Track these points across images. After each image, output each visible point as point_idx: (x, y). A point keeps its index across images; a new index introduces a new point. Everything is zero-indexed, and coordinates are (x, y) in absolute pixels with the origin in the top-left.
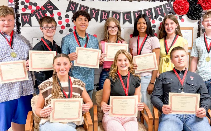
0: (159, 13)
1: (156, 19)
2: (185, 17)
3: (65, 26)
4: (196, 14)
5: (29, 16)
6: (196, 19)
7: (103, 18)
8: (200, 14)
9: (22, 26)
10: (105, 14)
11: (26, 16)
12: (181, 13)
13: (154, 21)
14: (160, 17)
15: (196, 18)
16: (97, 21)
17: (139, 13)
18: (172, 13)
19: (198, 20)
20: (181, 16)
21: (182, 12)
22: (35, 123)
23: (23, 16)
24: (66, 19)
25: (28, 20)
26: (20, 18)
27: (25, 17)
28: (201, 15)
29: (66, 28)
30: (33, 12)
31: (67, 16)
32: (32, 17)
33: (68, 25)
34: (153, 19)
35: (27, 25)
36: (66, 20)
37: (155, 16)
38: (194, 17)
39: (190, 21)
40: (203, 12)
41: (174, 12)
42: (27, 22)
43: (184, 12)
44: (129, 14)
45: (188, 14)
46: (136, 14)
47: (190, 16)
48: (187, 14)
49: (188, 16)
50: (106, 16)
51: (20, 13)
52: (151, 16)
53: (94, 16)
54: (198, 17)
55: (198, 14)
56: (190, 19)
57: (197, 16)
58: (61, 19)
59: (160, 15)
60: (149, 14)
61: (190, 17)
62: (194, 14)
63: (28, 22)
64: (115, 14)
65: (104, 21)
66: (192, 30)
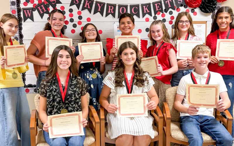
0: (170, 6)
1: (166, 12)
2: (197, 10)
3: (69, 21)
4: (210, 6)
5: (31, 10)
7: (109, 12)
8: (214, 6)
9: (24, 21)
10: (111, 8)
12: (193, 5)
13: (165, 14)
14: (170, 10)
15: (210, 11)
16: (102, 15)
17: (147, 6)
18: (183, 6)
19: (212, 14)
20: (193, 9)
21: (194, 5)
22: (39, 122)
23: (25, 11)
26: (22, 13)
27: (27, 12)
28: (215, 7)
29: (70, 23)
30: (35, 6)
31: (71, 10)
32: (34, 12)
33: (72, 20)
34: (163, 13)
35: (29, 20)
36: (70, 14)
37: (165, 9)
38: (207, 10)
39: (203, 15)
40: (218, 4)
41: (185, 5)
42: (28, 17)
43: (197, 4)
44: (137, 8)
45: (201, 7)
46: (144, 7)
47: (203, 9)
48: (199, 7)
49: (201, 9)
50: (112, 10)
51: (22, 8)
52: (160, 9)
53: (99, 10)
54: (212, 10)
55: (212, 6)
56: (203, 12)
58: (65, 14)
59: (170, 8)
60: (158, 7)
61: (203, 10)
62: (207, 6)
63: (30, 16)
64: (122, 8)
65: (110, 15)
66: (205, 24)
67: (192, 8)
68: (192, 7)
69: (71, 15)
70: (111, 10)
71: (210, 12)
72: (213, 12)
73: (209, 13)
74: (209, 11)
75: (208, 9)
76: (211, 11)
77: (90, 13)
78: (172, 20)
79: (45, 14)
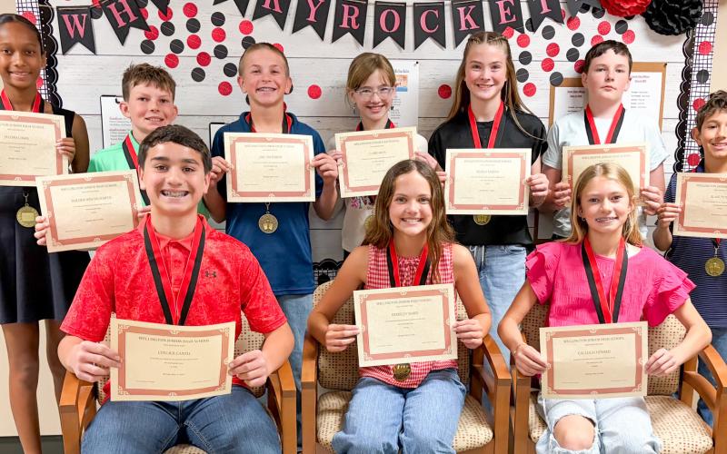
0: (545, 10)
1: (533, 30)
2: (637, 25)
3: (211, 53)
4: (679, 11)
5: (85, 15)
6: (677, 31)
7: (345, 25)
8: (693, 12)
9: (64, 53)
10: (351, 12)
11: (75, 17)
12: (622, 8)
13: (527, 37)
14: (547, 22)
15: (678, 27)
17: (472, 7)
18: (591, 9)
19: (684, 37)
20: (625, 22)
21: (628, 6)
23: (66, 17)
24: (215, 27)
25: (81, 31)
26: (55, 24)
27: (71, 20)
28: (698, 15)
29: (214, 60)
30: (100, 2)
31: (218, 19)
32: (95, 22)
33: (221, 52)
34: (522, 31)
35: (79, 48)
36: (214, 31)
37: (530, 19)
38: (670, 24)
39: (654, 41)
40: (707, 5)
41: (599, 6)
42: (78, 39)
43: (635, 5)
44: (436, 12)
45: (650, 13)
46: (461, 10)
47: (657, 20)
48: (644, 15)
49: (649, 21)
50: (353, 18)
51: (54, 6)
52: (514, 19)
53: (312, 18)
54: (685, 24)
55: (688, 11)
56: (657, 32)
57: (683, 20)
58: (198, 30)
59: (547, 15)
60: (508, 11)
61: (656, 24)
62: (672, 12)
63: (82, 36)
64: (387, 11)
65: (349, 34)
66: (660, 74)
67: (619, 19)
68: (620, 15)
69: (219, 35)
70: (349, 20)
71: (681, 32)
72: (689, 29)
73: (676, 34)
74: (675, 26)
75: (674, 20)
76: (683, 29)
77: (282, 28)
78: (553, 58)
79: (132, 30)
